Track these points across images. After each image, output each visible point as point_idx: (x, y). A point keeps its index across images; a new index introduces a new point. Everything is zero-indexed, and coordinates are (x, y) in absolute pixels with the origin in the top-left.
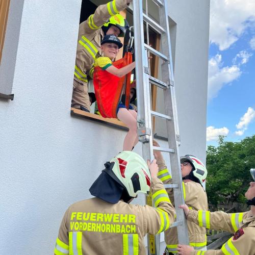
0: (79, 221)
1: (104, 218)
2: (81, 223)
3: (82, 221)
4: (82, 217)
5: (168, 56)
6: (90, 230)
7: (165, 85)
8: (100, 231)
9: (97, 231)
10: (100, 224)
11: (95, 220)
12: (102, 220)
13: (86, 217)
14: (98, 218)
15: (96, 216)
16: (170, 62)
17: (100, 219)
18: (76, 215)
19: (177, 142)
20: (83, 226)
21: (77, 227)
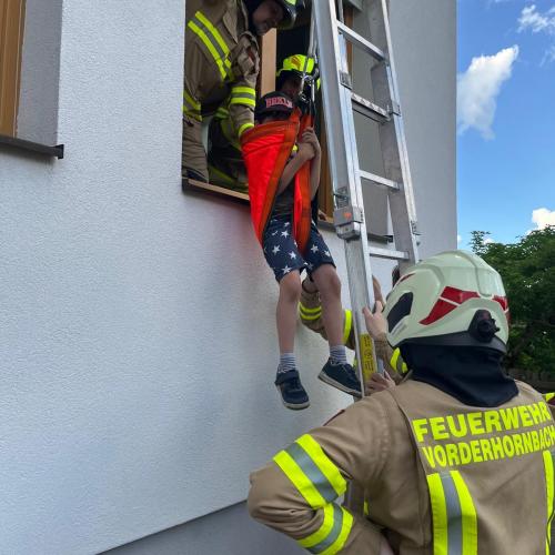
0: (442, 443)
1: (501, 420)
2: (450, 446)
3: (452, 440)
4: (448, 430)
5: (385, 49)
6: (479, 459)
7: (383, 112)
8: (503, 456)
10: (498, 439)
11: (482, 431)
12: (499, 428)
13: (458, 429)
14: (489, 423)
15: (483, 419)
16: (389, 62)
17: (494, 427)
18: (428, 426)
19: (413, 236)
20: (459, 454)
21: (441, 459)
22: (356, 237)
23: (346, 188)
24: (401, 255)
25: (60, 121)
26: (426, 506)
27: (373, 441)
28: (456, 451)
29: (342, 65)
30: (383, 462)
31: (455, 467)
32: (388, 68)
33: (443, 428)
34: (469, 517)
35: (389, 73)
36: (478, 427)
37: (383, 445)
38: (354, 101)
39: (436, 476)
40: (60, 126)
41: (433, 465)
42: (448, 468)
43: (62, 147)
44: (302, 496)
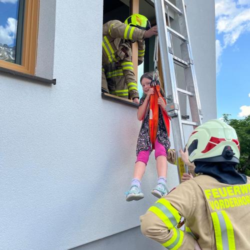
1: (240, 190)
3: (221, 198)
5: (186, 37)
6: (233, 206)
7: (186, 63)
8: (242, 205)
9: (240, 205)
10: (240, 197)
11: (233, 194)
12: (240, 193)
13: (223, 193)
14: (235, 191)
15: (233, 189)
16: (188, 42)
17: (238, 193)
18: (211, 193)
19: (200, 116)
20: (224, 204)
21: (217, 206)
22: (176, 116)
23: (171, 96)
24: (195, 124)
25: (54, 69)
26: (212, 226)
27: (190, 199)
28: (223, 202)
29: (169, 44)
30: (194, 208)
31: (223, 209)
32: (188, 45)
33: (217, 193)
34: (230, 230)
35: (188, 47)
36: (231, 192)
37: (193, 201)
38: (174, 59)
39: (215, 213)
40: (54, 72)
41: (214, 209)
42: (221, 209)
43: (55, 80)
44: (164, 224)
